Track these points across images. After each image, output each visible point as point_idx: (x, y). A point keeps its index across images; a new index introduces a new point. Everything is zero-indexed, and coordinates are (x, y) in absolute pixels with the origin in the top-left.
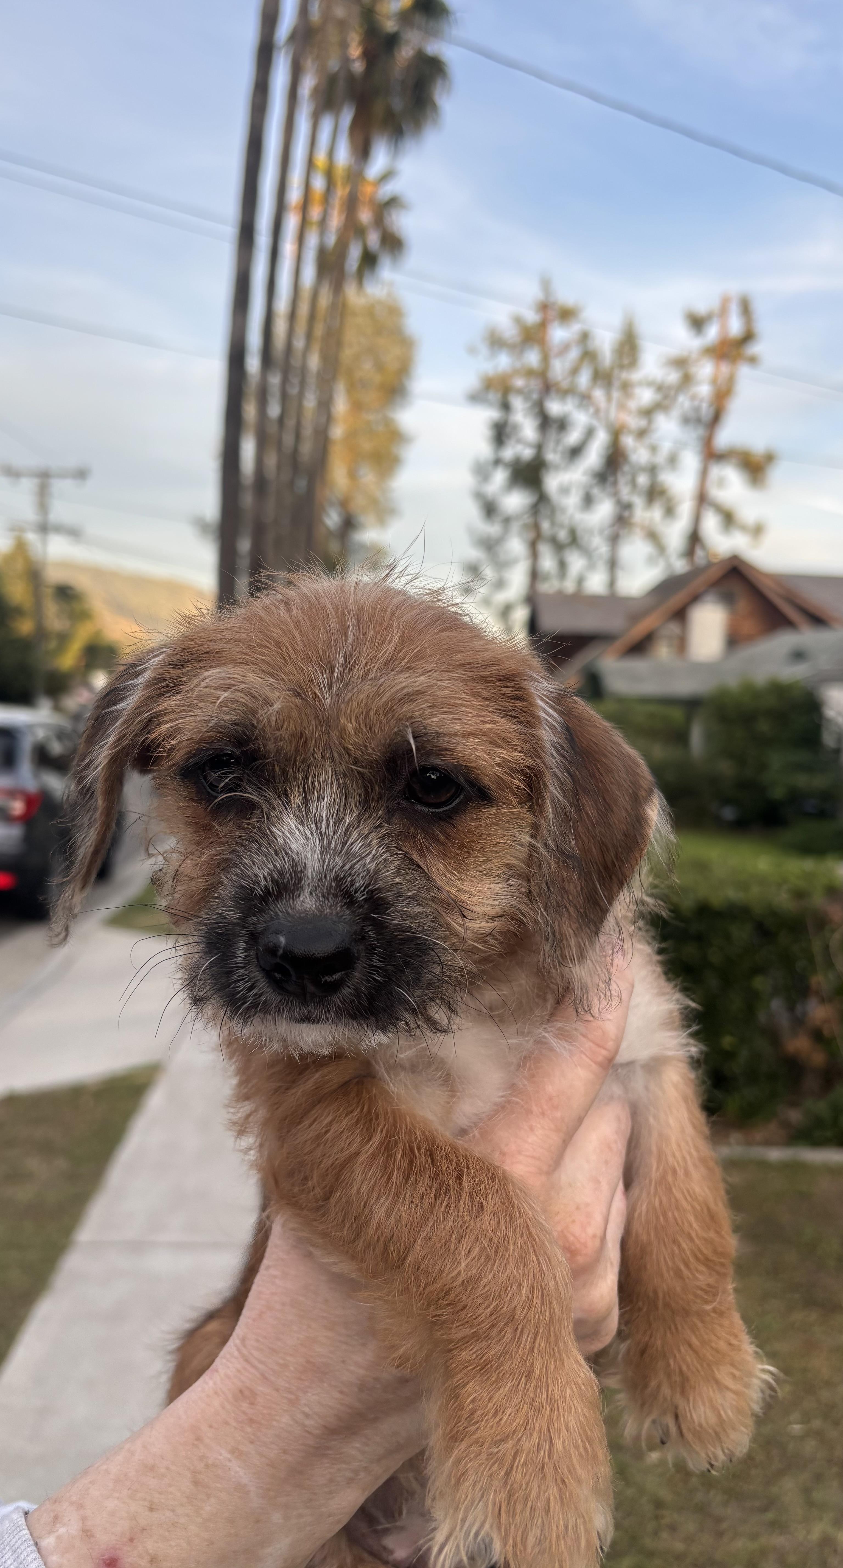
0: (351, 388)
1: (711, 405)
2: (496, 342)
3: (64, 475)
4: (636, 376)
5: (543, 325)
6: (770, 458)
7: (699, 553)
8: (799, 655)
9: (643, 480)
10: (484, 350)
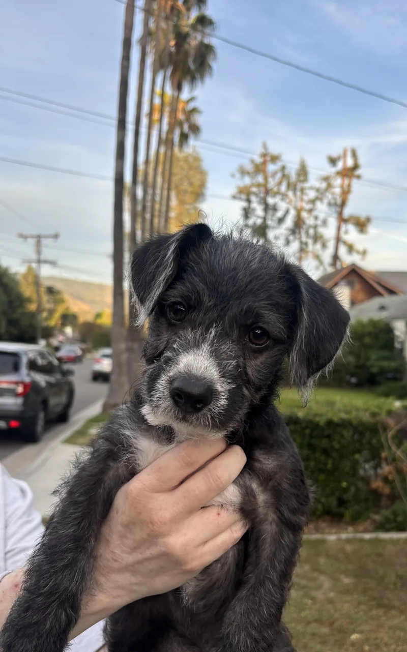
0: (178, 194)
1: (340, 197)
2: (243, 172)
3: (47, 237)
4: (307, 185)
5: (264, 163)
6: (368, 220)
7: (338, 264)
8: (382, 308)
9: (311, 231)
10: (238, 175)
